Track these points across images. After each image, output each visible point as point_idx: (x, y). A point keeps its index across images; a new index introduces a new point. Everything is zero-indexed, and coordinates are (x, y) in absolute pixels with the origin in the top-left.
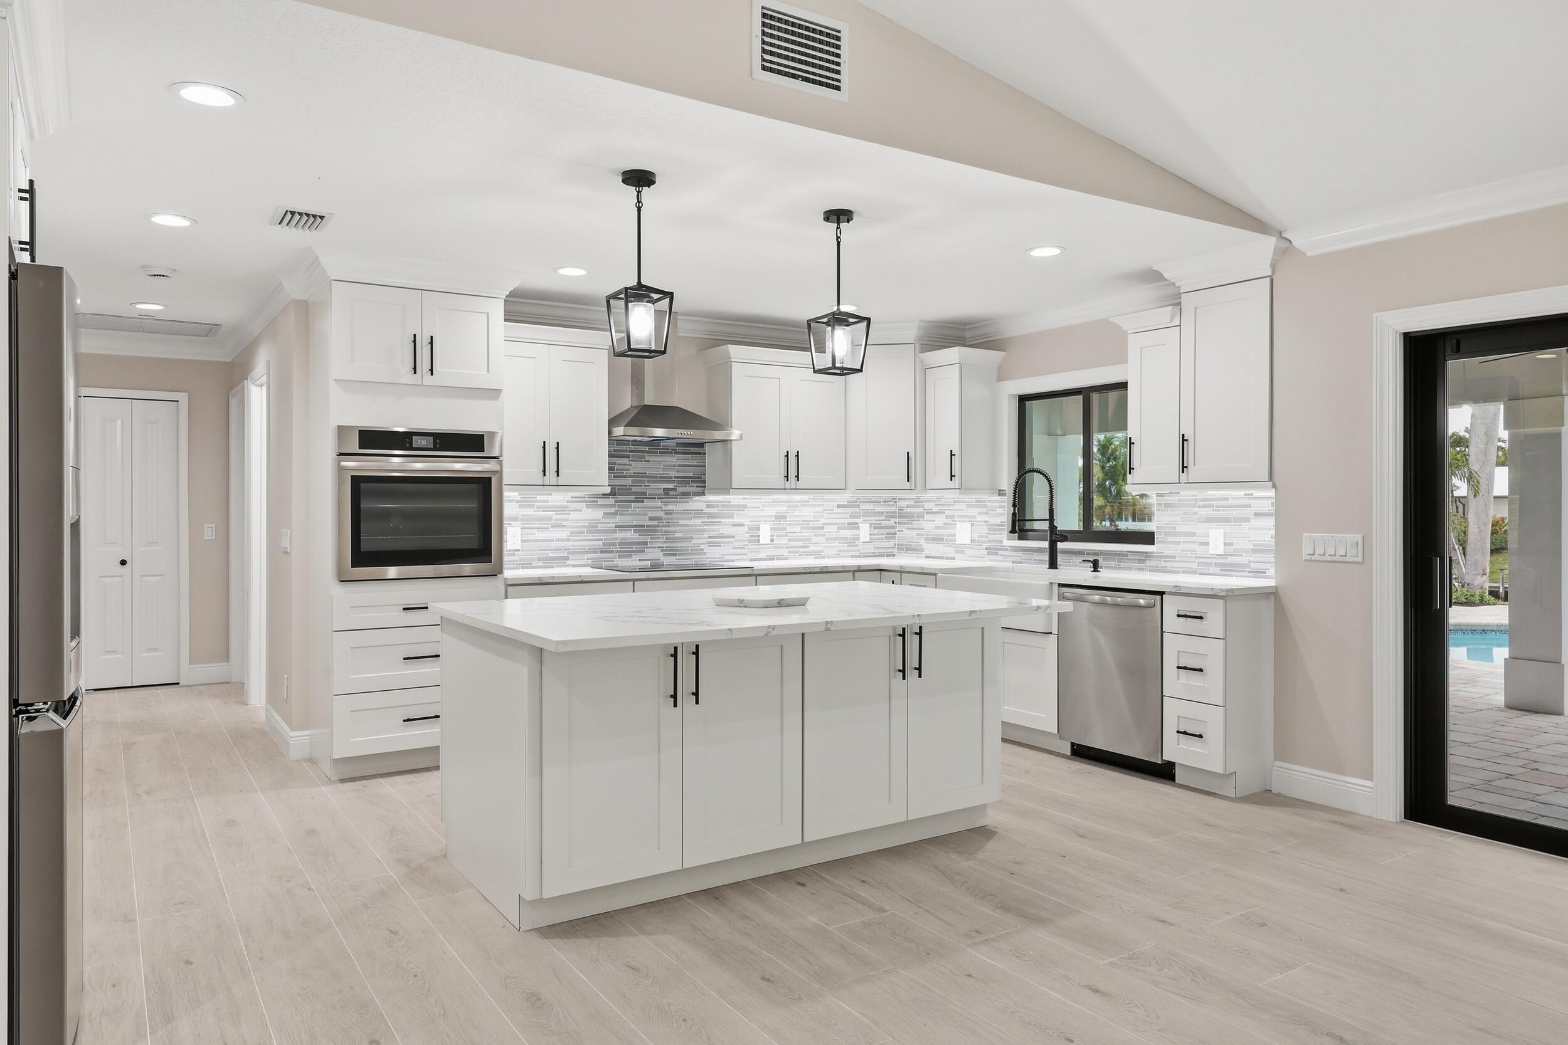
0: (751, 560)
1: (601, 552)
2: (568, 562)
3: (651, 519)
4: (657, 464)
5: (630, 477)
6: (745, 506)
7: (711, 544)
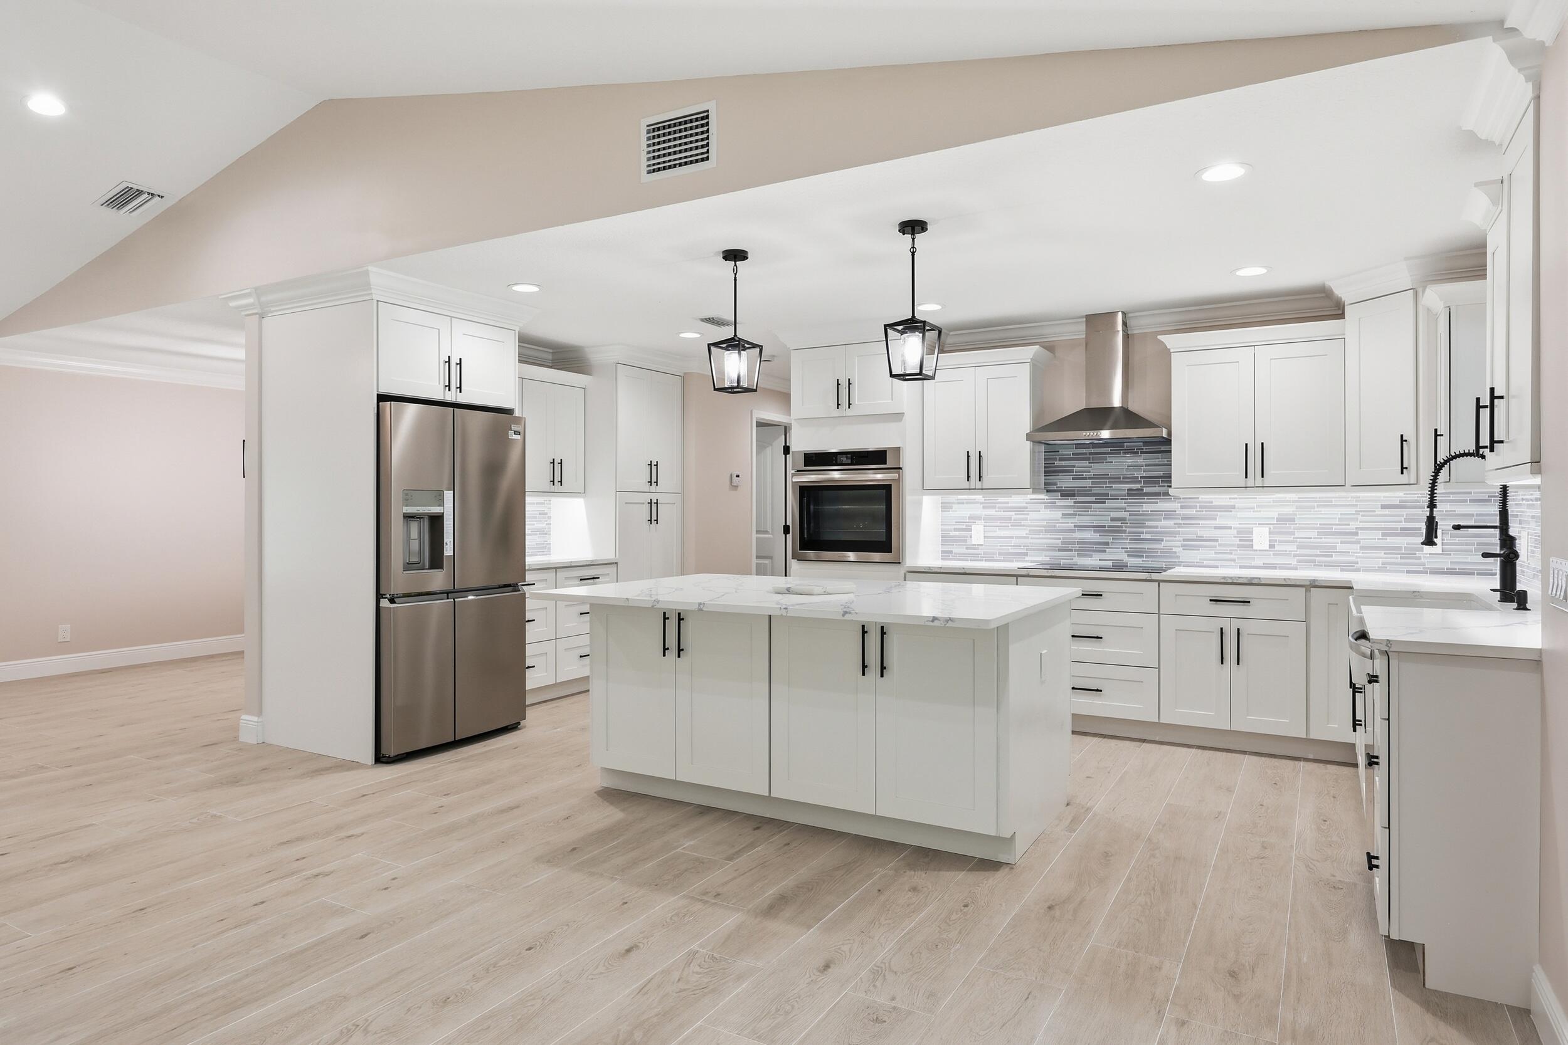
0: (1241, 567)
1: (1059, 550)
2: (1027, 558)
3: (1113, 519)
5: (1090, 478)
6: (1233, 507)
7: (1186, 548)
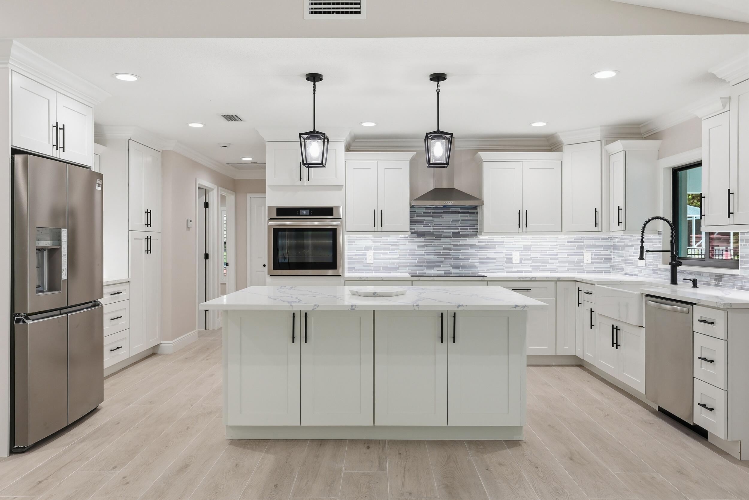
0: (507, 272)
1: (416, 266)
2: (398, 271)
3: (444, 249)
4: (447, 219)
5: (433, 226)
6: (503, 242)
7: (481, 263)
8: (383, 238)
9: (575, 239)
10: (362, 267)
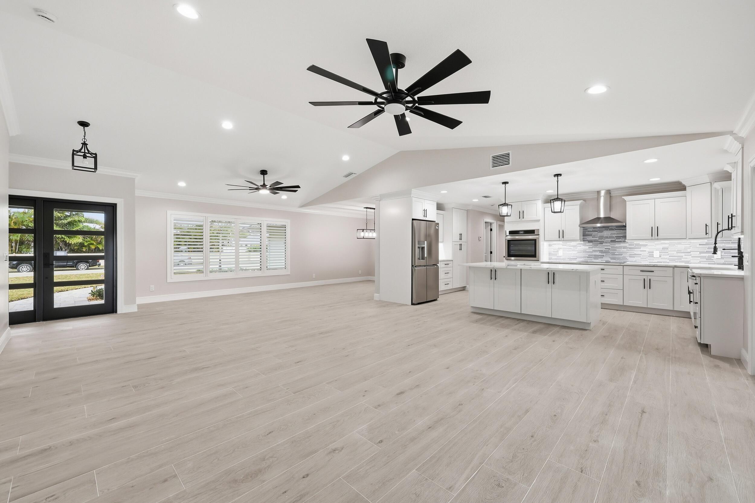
1: (586, 257)
5: (598, 237)
8: (568, 243)
9: (706, 243)
10: (556, 258)
